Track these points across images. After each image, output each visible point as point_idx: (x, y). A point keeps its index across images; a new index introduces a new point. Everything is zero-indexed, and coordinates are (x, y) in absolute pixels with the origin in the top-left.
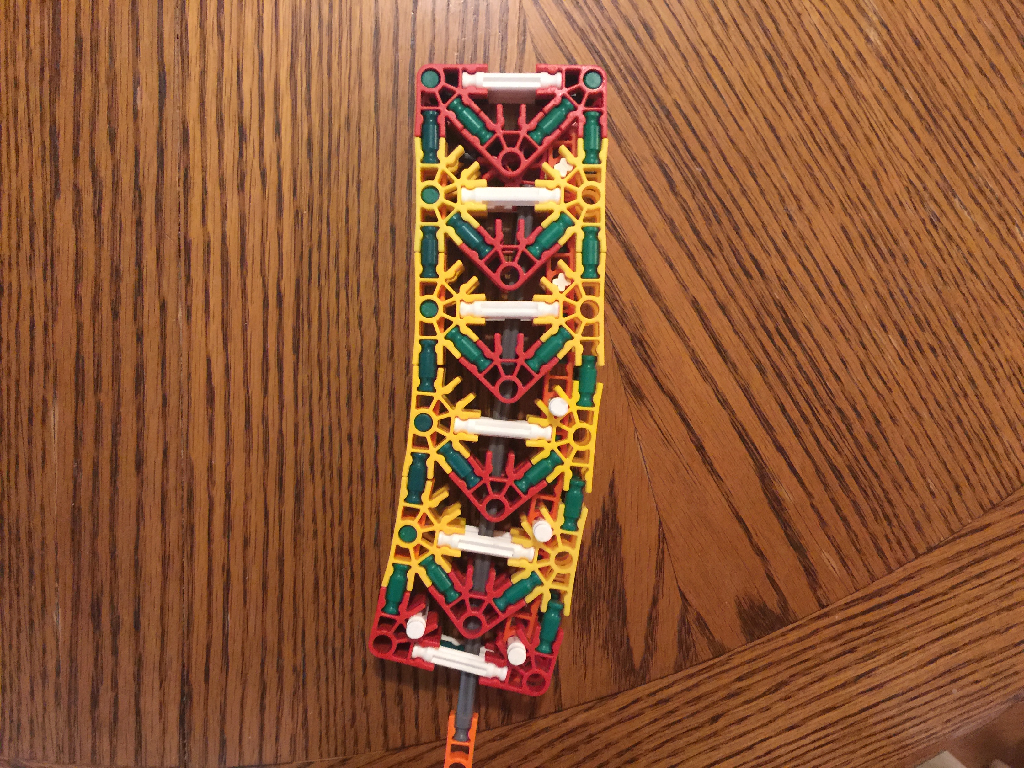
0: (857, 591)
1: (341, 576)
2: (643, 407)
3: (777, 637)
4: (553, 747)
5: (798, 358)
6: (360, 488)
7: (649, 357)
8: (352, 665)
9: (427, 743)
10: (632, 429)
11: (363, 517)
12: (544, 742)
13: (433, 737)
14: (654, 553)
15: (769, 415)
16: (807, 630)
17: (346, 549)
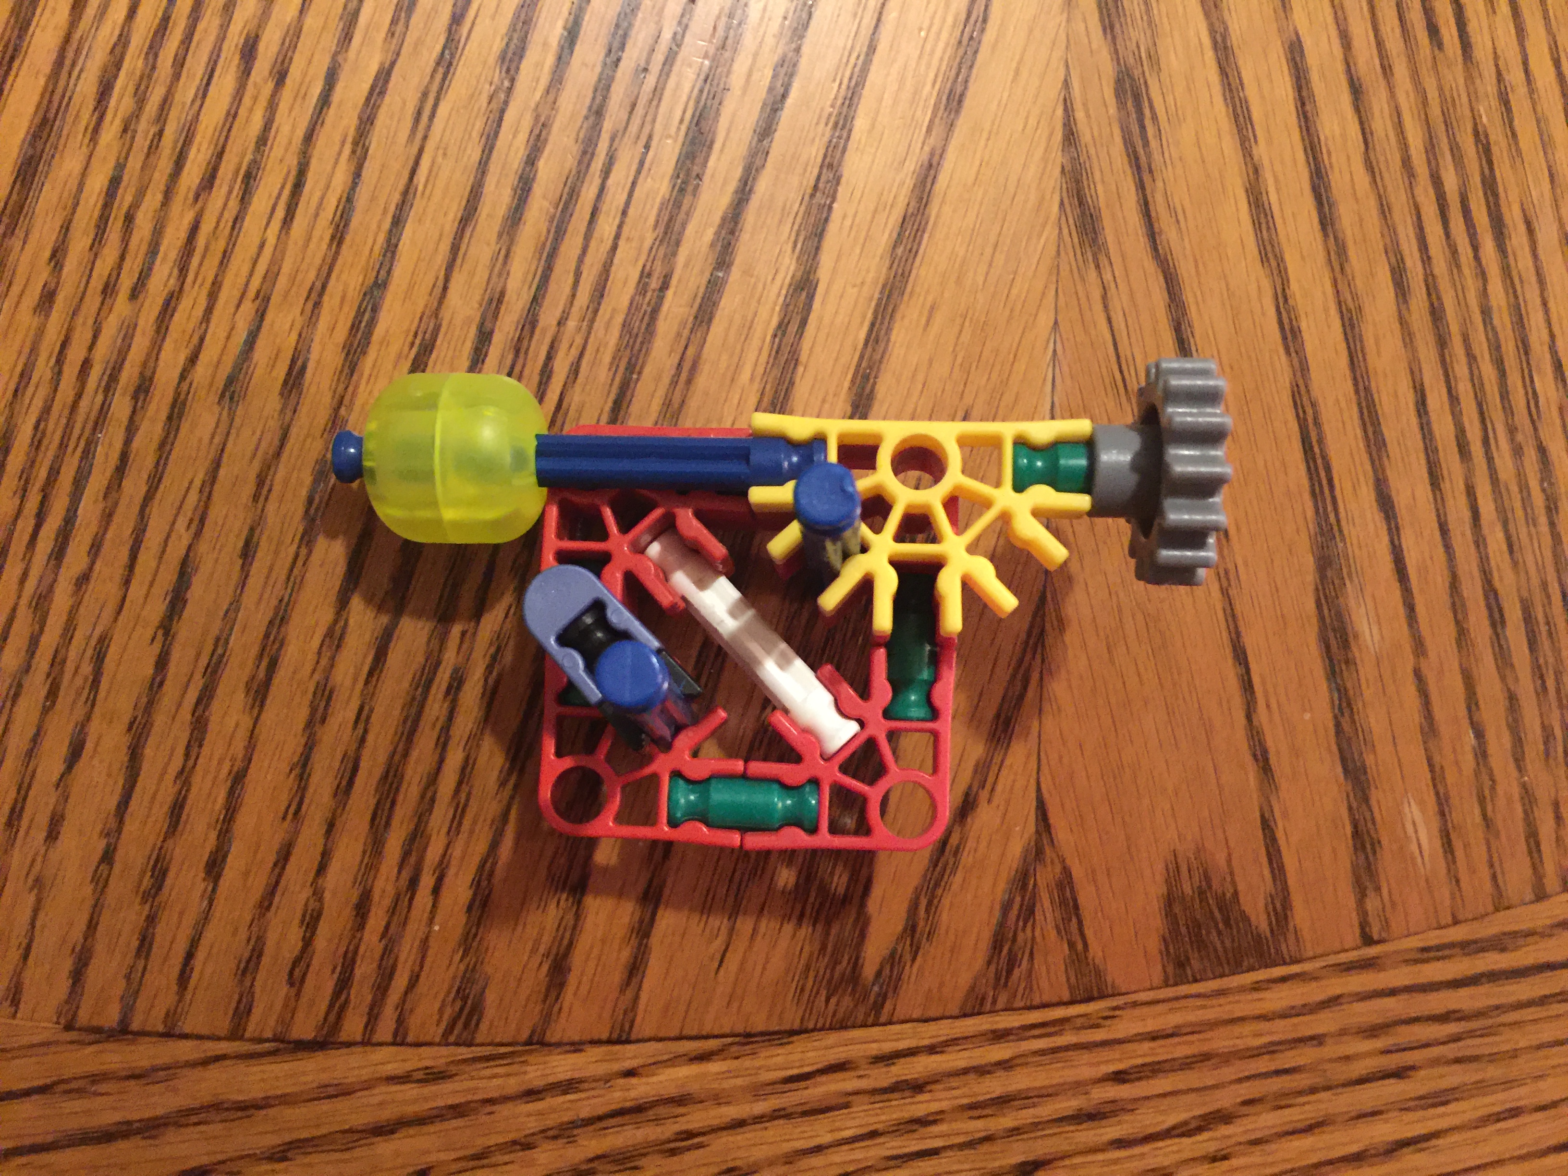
0: (1456, 922)
1: (88, 454)
2: (1092, 274)
3: (1242, 989)
4: (572, 1140)
5: (1490, 288)
6: (234, 205)
7: (1146, 144)
8: (36, 739)
9: (200, 1037)
10: (1045, 320)
11: (213, 296)
12: (551, 1121)
13: (224, 1025)
14: (1003, 674)
15: (1385, 404)
16: (1315, 992)
17: (129, 375)
